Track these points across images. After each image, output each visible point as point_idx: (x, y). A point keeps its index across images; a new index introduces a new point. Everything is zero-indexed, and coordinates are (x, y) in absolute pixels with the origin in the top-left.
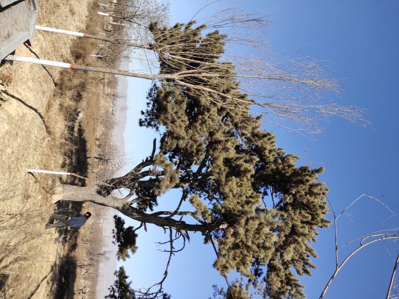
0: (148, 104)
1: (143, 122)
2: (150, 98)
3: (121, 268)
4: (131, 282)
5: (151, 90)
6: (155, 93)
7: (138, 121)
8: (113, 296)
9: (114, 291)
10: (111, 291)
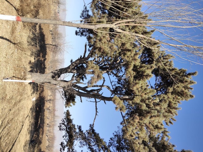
0: (81, 21)
1: (78, 32)
2: (82, 18)
3: (67, 111)
4: (73, 119)
5: (83, 11)
6: (86, 14)
7: (75, 32)
8: (63, 124)
9: (64, 122)
10: (63, 122)
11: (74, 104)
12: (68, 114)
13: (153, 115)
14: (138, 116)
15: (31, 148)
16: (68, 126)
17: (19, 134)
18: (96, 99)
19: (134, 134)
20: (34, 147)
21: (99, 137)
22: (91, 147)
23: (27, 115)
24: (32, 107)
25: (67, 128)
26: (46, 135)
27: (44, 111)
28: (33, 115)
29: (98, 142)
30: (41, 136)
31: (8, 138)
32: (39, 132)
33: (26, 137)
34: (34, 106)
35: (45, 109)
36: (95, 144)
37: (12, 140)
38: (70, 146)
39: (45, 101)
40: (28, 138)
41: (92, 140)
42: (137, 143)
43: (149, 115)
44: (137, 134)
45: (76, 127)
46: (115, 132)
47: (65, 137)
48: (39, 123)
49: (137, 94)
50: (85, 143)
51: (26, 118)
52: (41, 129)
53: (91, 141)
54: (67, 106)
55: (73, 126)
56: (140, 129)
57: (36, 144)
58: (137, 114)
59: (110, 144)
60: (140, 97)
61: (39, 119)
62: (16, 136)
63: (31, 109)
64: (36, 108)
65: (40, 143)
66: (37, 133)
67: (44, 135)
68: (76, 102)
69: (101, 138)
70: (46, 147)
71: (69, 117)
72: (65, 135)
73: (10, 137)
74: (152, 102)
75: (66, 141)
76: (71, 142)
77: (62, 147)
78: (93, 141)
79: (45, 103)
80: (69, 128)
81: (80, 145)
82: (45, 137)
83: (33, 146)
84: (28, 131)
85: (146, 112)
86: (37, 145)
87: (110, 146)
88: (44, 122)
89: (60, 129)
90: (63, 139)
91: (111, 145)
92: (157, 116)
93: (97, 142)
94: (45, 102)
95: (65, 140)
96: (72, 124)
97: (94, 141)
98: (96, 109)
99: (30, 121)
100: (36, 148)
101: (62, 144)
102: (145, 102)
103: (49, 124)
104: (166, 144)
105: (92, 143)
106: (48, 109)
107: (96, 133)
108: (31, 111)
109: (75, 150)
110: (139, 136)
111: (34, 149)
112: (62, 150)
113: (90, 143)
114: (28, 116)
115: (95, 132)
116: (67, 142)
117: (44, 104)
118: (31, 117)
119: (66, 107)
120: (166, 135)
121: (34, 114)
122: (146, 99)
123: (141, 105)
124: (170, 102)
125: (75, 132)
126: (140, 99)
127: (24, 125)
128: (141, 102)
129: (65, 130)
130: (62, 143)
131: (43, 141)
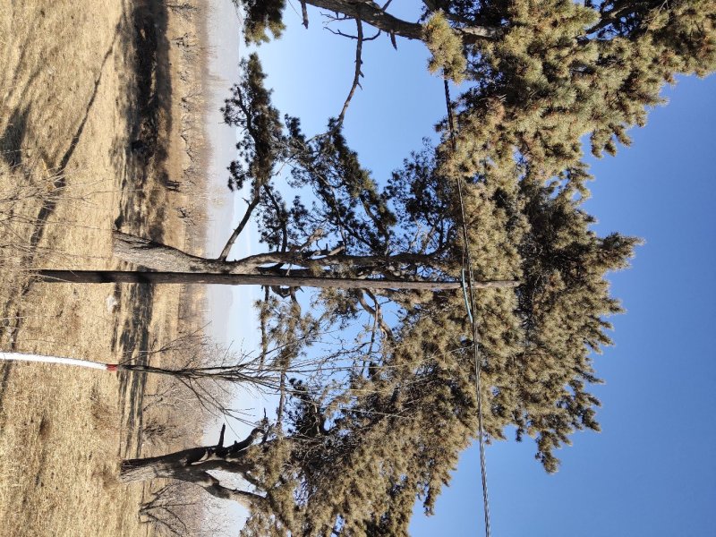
3: (252, 57)
4: (272, 90)
8: (239, 103)
9: (240, 97)
10: (238, 98)
11: (277, 35)
12: (254, 70)
13: (556, 105)
14: (504, 104)
15: (133, 164)
16: (254, 114)
17: (88, 110)
18: (362, 22)
19: (474, 163)
20: (144, 163)
21: (358, 165)
22: (326, 190)
23: (107, 49)
24: (123, 22)
25: (249, 117)
26: (180, 134)
27: (168, 48)
28: (128, 55)
29: (350, 177)
30: (163, 134)
31: (54, 115)
32: (154, 119)
33: (114, 126)
34: (129, 21)
35: (171, 42)
36: (341, 185)
37: (68, 124)
38: (258, 175)
39: (169, 9)
40: (121, 129)
41: (332, 168)
42: (477, 193)
43: (544, 103)
44: (485, 165)
45: (282, 120)
46: (413, 154)
47: (242, 148)
48: (153, 86)
49: (523, 20)
50: (307, 176)
51: (106, 58)
52: (163, 111)
53: (329, 171)
54: (252, 38)
55: (270, 114)
56: (498, 151)
57: (150, 154)
58: (503, 98)
59: (388, 191)
60: (531, 35)
61: (153, 75)
62: (80, 115)
63: (118, 27)
64: (137, 28)
65: (163, 155)
66: (149, 121)
67: (174, 133)
68: (284, 27)
69: (361, 168)
70: (182, 174)
71: (256, 82)
72: (244, 141)
73: (60, 114)
74: (570, 61)
75: (247, 160)
76: (262, 165)
77: (233, 177)
78: (336, 174)
79: (167, 18)
80: (257, 118)
81: (293, 180)
82: (176, 142)
83: (139, 158)
84: (120, 108)
85: (534, 93)
86: (152, 159)
87: (389, 198)
88: (169, 90)
89: (228, 120)
90: (239, 152)
91: (393, 194)
92: (571, 111)
93: (348, 177)
94: (168, 12)
95: (244, 157)
96: (269, 109)
97: (339, 173)
98: (359, 62)
99: (120, 72)
100: (151, 167)
101: (234, 167)
102: (543, 54)
103: (188, 99)
104: (568, 210)
105: (333, 179)
106: (181, 41)
107: (346, 149)
108: (119, 37)
109: (274, 191)
110: (489, 173)
111: (144, 169)
112: (234, 185)
113: (326, 179)
114: (110, 52)
115: (345, 145)
116: (251, 165)
117: (163, 17)
118: (122, 60)
119: (247, 40)
120: (579, 186)
121: (132, 50)
122: (551, 46)
123: (525, 66)
124: (635, 74)
125: (277, 134)
126: (529, 41)
127: (102, 81)
128: (529, 52)
129: (246, 124)
130: (233, 164)
131: (170, 151)
